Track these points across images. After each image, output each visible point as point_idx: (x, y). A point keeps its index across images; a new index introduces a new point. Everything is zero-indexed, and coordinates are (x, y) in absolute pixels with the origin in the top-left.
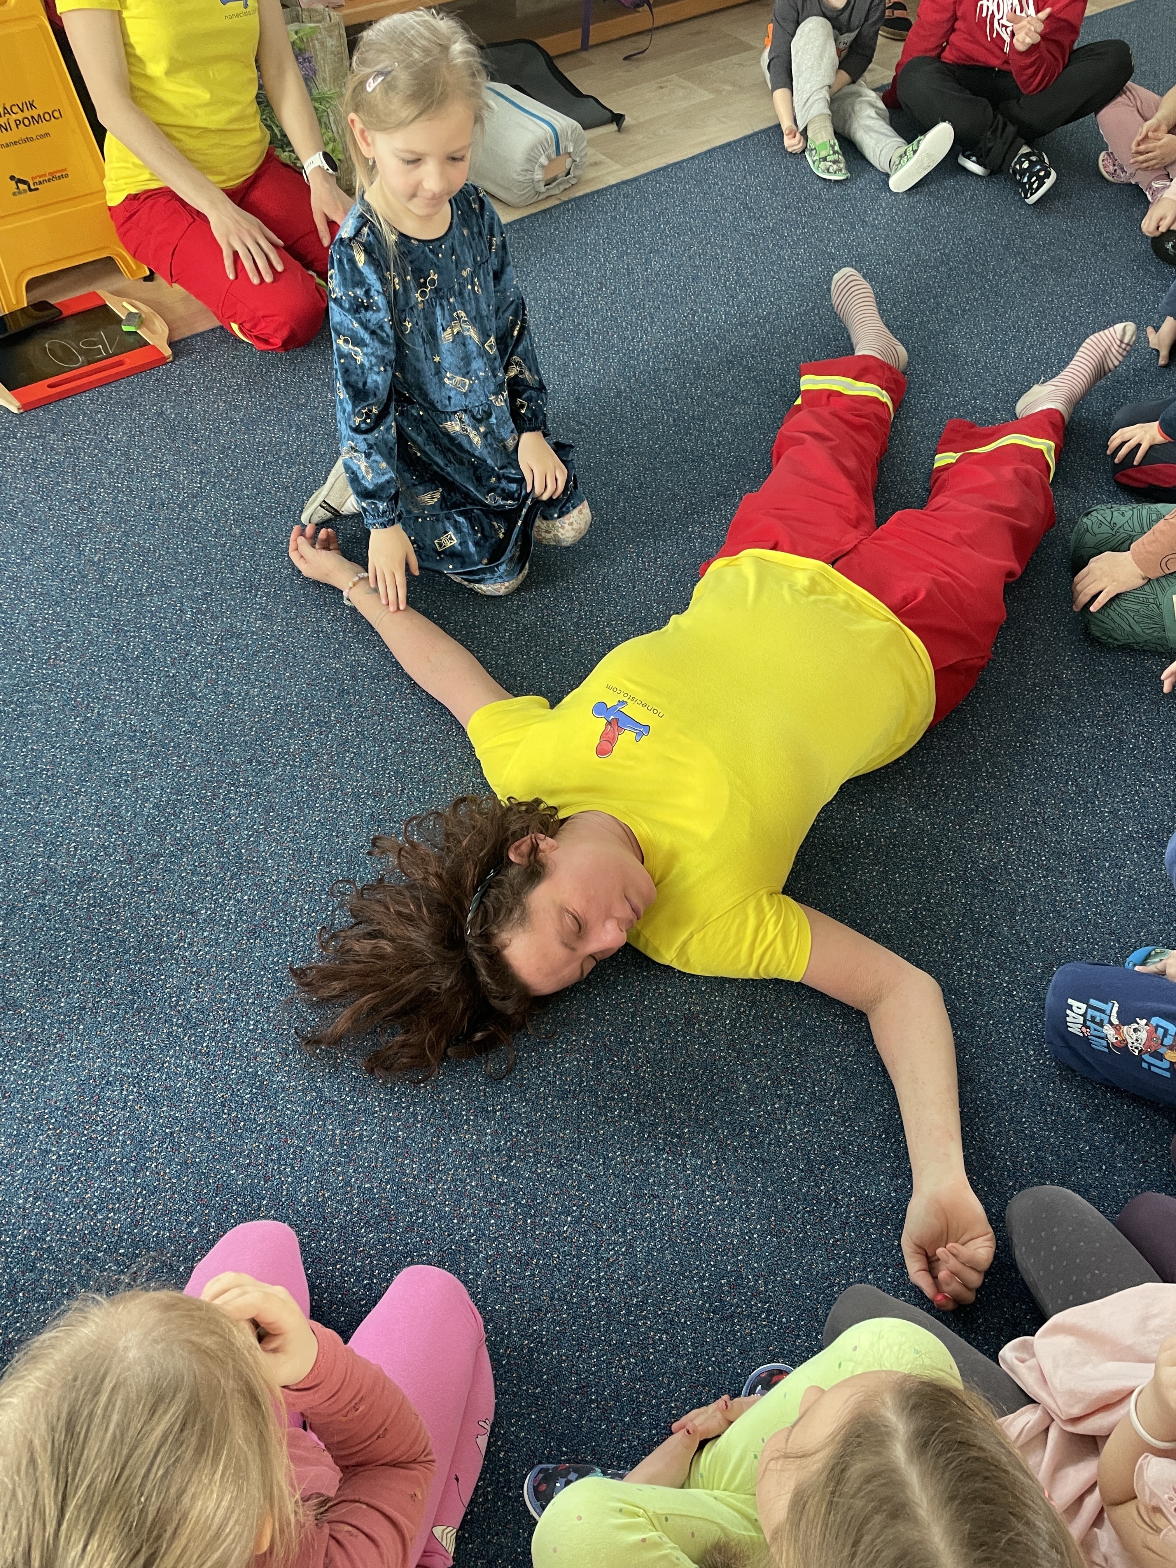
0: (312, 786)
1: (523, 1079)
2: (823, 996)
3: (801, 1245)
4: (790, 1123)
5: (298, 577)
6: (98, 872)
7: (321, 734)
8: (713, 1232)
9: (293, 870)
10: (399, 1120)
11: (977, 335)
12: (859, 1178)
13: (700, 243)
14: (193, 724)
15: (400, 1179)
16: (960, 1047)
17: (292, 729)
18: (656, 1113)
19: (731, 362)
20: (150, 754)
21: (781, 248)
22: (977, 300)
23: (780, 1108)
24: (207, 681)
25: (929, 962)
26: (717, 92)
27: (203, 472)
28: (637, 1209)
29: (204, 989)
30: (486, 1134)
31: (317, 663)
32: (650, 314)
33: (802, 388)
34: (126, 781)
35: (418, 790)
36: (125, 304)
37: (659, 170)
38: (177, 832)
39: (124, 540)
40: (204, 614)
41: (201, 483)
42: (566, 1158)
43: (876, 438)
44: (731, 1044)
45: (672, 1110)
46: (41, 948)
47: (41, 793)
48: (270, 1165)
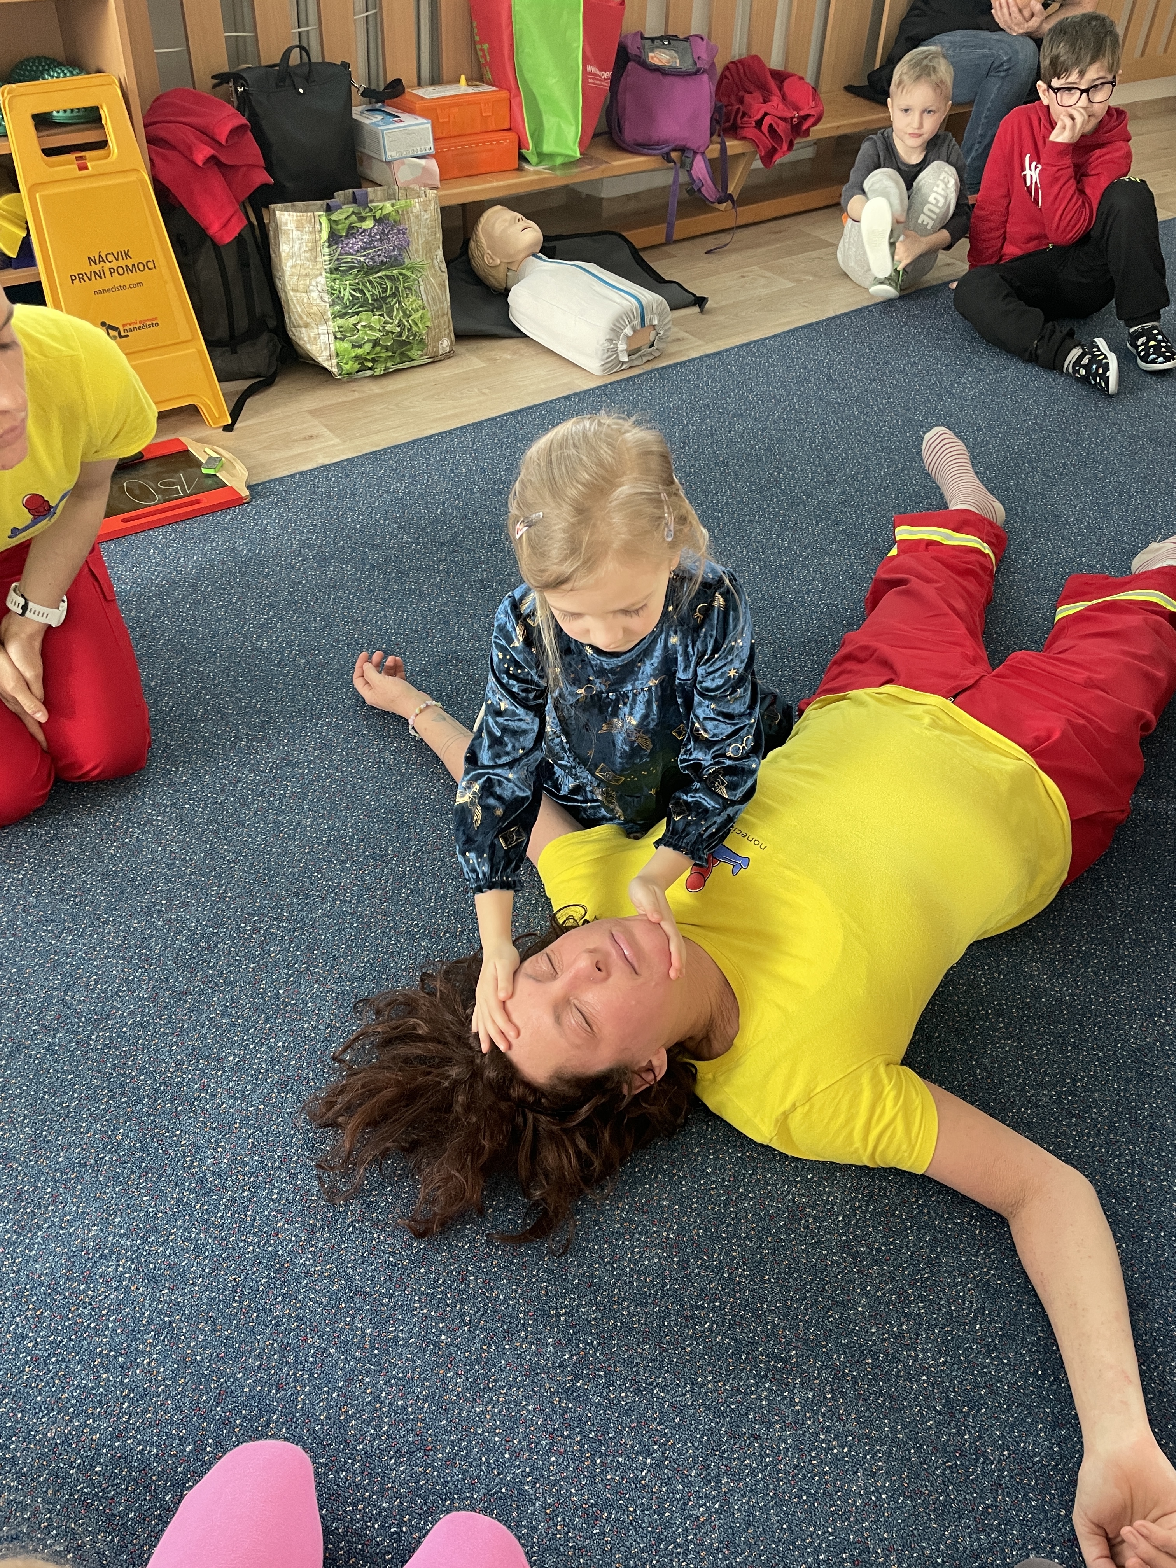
0: (362, 923)
1: (593, 1276)
2: (955, 1193)
3: (942, 1512)
4: (923, 1350)
5: (362, 707)
6: (118, 1009)
7: (375, 868)
8: (830, 1488)
10: (443, 1320)
12: (1012, 1426)
13: (784, 409)
14: (238, 853)
15: (441, 1396)
16: (1127, 1264)
17: (345, 862)
18: (756, 1328)
19: (819, 515)
20: (189, 883)
21: (867, 414)
23: (908, 1331)
24: (257, 809)
25: (1080, 1157)
26: (799, 281)
27: (270, 605)
28: (733, 1452)
29: (224, 1148)
30: (547, 1344)
31: (377, 795)
32: (734, 471)
33: (898, 538)
34: (159, 911)
36: (207, 450)
37: (741, 346)
38: (209, 967)
40: (261, 742)
41: (268, 614)
42: (645, 1381)
44: (845, 1247)
45: (775, 1326)
46: (45, 1093)
47: (65, 921)
48: (285, 1370)
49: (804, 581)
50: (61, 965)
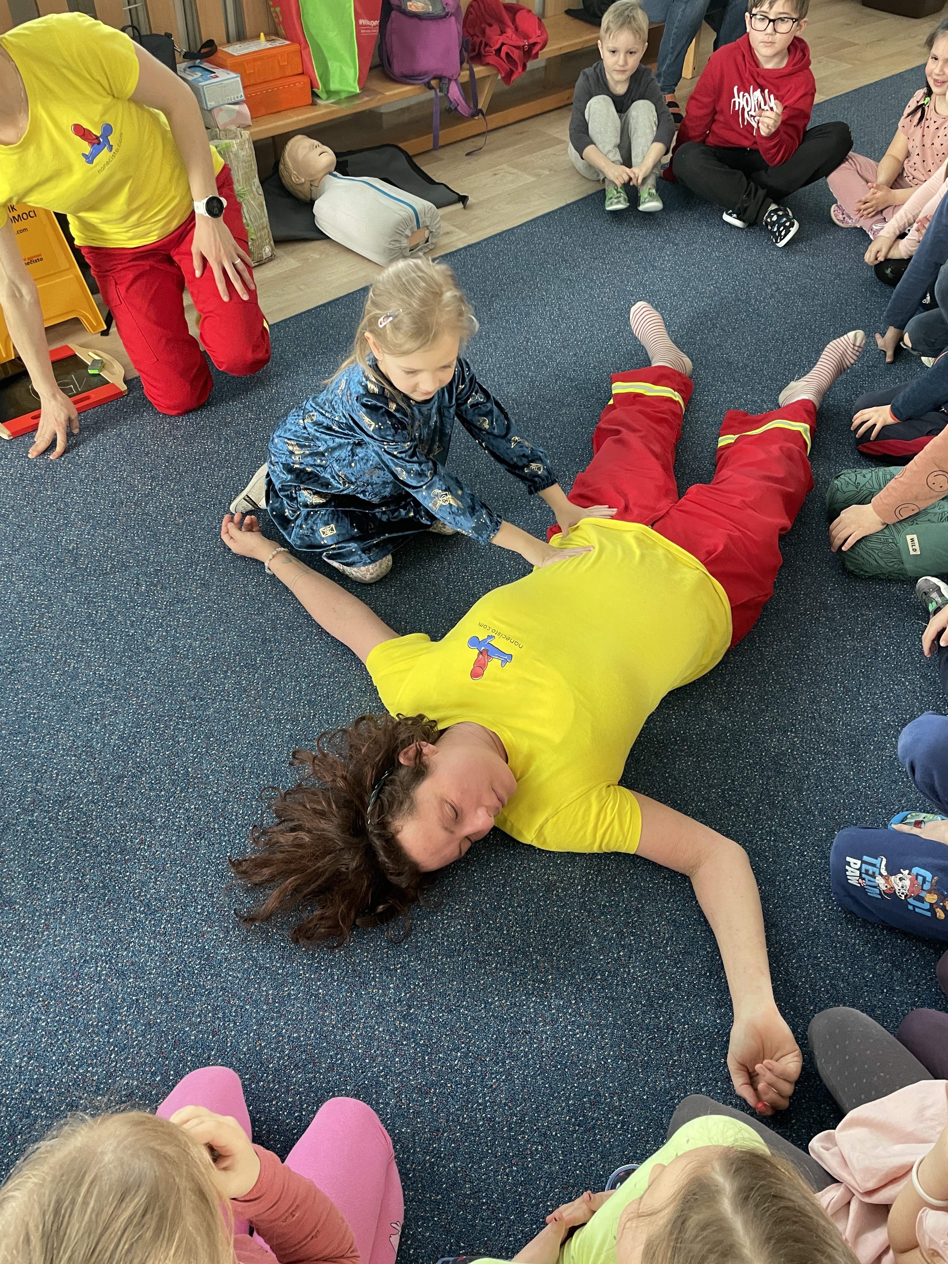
0: (243, 715)
1: (417, 942)
2: (654, 864)
3: (646, 1066)
4: (633, 967)
5: (229, 553)
6: (75, 793)
7: (249, 674)
8: (575, 1059)
9: (230, 783)
10: (319, 980)
11: (745, 346)
12: (690, 1009)
13: (529, 288)
14: (148, 672)
15: (322, 1028)
16: (765, 899)
17: (226, 672)
18: (525, 964)
19: (557, 375)
20: (115, 698)
21: (592, 288)
22: (743, 320)
23: (624, 956)
24: (159, 637)
25: (737, 832)
26: (538, 175)
27: (153, 477)
28: (513, 1043)
29: (160, 881)
30: (390, 988)
31: (245, 620)
32: (495, 343)
33: (614, 392)
34: (96, 719)
35: (327, 714)
36: (90, 353)
37: (496, 236)
38: (137, 757)
39: (92, 532)
40: (155, 586)
41: (151, 485)
42: (454, 1005)
43: (671, 428)
44: (583, 906)
45: (537, 961)
46: (31, 855)
47: (29, 732)
48: (217, 1022)
49: (547, 430)
50: (32, 764)
